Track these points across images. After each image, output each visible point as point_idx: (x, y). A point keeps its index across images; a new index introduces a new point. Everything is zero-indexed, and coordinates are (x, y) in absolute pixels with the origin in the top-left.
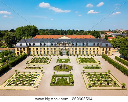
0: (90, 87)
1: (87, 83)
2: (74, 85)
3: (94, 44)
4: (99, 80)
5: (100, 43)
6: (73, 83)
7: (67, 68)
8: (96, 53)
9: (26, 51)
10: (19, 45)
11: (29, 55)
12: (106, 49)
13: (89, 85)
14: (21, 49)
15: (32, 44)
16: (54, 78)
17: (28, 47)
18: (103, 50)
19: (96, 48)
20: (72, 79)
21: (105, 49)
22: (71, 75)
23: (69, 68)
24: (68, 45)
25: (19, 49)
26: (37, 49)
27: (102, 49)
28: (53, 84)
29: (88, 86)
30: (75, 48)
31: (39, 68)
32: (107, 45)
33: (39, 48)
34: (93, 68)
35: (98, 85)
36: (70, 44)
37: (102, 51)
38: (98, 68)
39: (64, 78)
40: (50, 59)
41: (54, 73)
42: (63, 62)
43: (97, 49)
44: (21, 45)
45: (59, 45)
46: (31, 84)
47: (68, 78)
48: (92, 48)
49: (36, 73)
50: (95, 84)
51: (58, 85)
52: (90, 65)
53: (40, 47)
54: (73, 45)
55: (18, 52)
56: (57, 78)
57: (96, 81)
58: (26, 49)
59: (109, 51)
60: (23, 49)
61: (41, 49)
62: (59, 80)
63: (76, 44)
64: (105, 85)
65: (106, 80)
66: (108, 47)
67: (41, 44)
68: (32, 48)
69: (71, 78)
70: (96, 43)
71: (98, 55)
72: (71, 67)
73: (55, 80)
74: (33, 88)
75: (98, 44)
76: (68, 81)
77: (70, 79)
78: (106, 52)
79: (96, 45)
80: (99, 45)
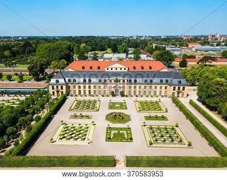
0: (151, 144)
1: (148, 139)
2: (132, 142)
3: (162, 81)
4: (162, 136)
5: (169, 79)
6: (131, 139)
7: (123, 118)
8: (163, 94)
9: (64, 90)
10: (55, 82)
11: (68, 95)
12: (179, 88)
13: (150, 141)
14: (57, 87)
15: (72, 81)
16: (109, 131)
17: (66, 84)
18: (174, 89)
19: (164, 86)
20: (131, 133)
21: (177, 88)
22: (129, 128)
23: (126, 118)
24: (124, 81)
25: (55, 87)
26: (80, 87)
27: (172, 87)
28: (109, 139)
29: (149, 143)
30: (133, 86)
31: (88, 117)
32: (180, 82)
33: (82, 86)
34: (157, 118)
35: (160, 142)
36: (126, 81)
37: (172, 91)
38: (163, 118)
39: (121, 132)
40: (98, 102)
41: (109, 125)
42: (117, 108)
43: (166, 88)
44: (57, 81)
45: (110, 81)
46: (84, 139)
47: (125, 132)
48: (158, 86)
49: (87, 125)
50: (157, 140)
51: (114, 141)
52: (153, 114)
53: (84, 84)
54: (130, 81)
55: (53, 91)
56: (113, 132)
57: (159, 137)
58: (64, 87)
59: (183, 92)
60: (60, 87)
61: (85, 87)
62: (114, 134)
63: (135, 81)
64: (168, 142)
65: (170, 136)
66: (182, 85)
67: (85, 81)
68: (71, 86)
69: (129, 132)
70: (164, 80)
71: (166, 96)
72: (129, 116)
73: (110, 135)
74: (87, 144)
75: (167, 81)
76: (126, 136)
77: (128, 134)
78: (178, 93)
79: (164, 81)
80: (169, 82)
